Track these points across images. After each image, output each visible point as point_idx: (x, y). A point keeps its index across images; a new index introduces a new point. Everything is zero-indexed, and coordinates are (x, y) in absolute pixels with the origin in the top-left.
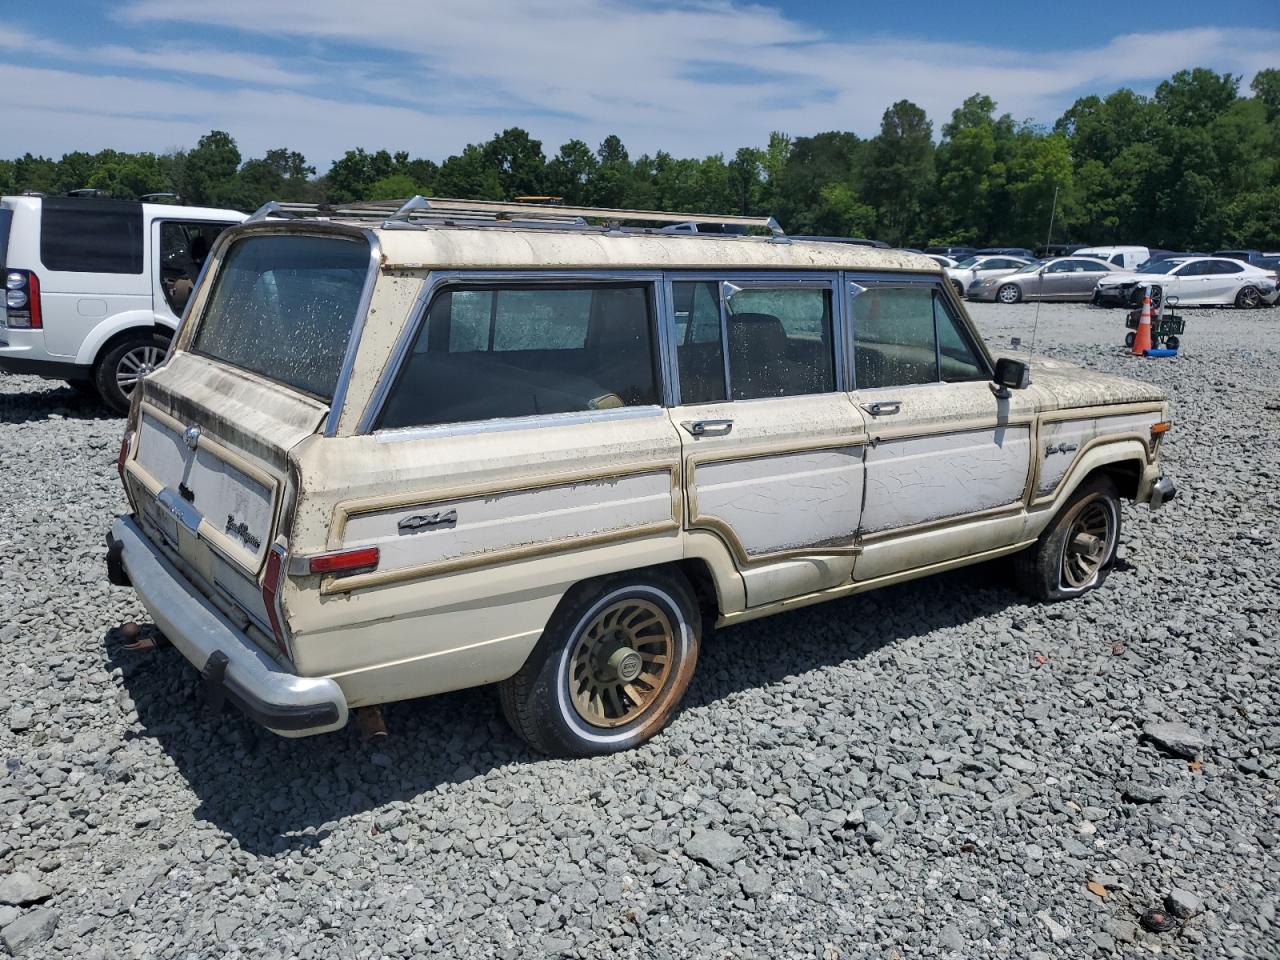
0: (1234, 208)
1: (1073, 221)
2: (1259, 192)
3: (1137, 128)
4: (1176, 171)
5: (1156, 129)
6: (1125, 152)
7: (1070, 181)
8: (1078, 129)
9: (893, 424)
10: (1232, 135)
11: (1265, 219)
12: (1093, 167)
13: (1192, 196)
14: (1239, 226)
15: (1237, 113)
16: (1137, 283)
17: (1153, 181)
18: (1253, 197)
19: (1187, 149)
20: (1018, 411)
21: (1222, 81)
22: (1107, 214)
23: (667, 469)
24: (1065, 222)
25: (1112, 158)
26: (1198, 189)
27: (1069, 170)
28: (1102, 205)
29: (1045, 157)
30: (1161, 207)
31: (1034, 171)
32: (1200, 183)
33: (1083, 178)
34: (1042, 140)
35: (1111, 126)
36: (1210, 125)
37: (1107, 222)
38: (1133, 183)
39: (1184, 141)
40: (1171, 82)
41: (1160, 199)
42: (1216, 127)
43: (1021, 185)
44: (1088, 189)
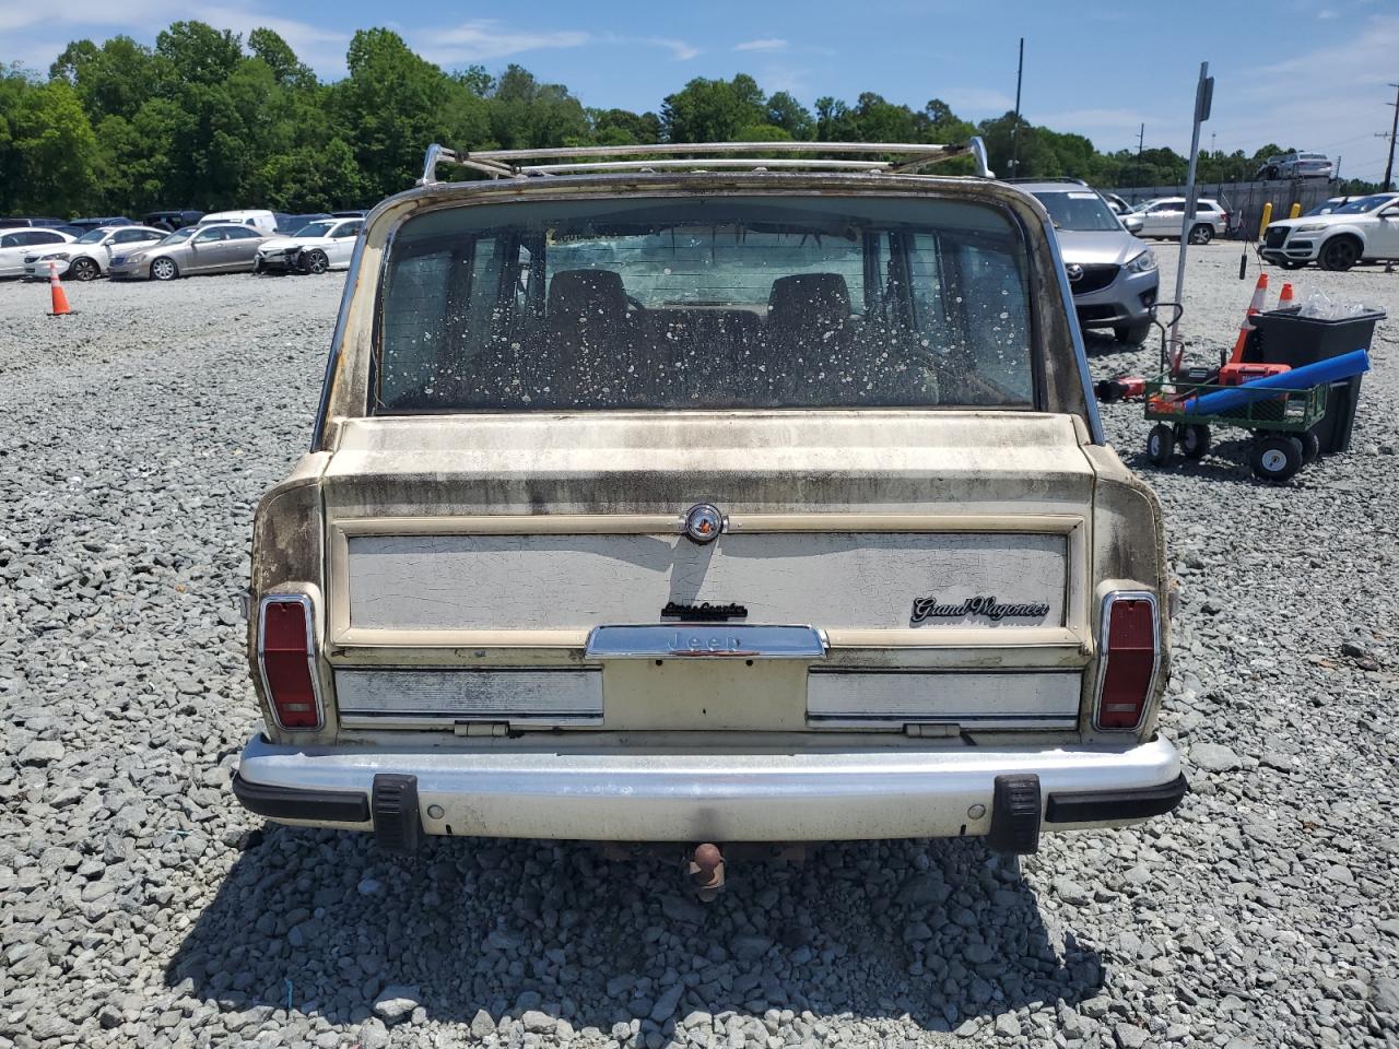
0: (269, 170)
1: (109, 185)
2: (287, 154)
3: (149, 82)
4: (205, 132)
5: (169, 84)
6: (145, 107)
7: (92, 139)
8: (80, 78)
10: (250, 96)
11: (302, 182)
12: (112, 122)
13: (228, 158)
14: (278, 190)
15: (247, 72)
16: (300, 247)
17: (185, 143)
18: (284, 159)
19: (210, 108)
21: (223, 37)
22: (147, 177)
24: (100, 187)
25: (132, 113)
26: (231, 149)
27: (85, 125)
28: (137, 167)
29: (54, 109)
30: (201, 169)
31: (44, 126)
32: (232, 144)
33: (107, 136)
34: (42, 88)
35: (119, 77)
36: (225, 84)
37: (149, 185)
38: (164, 142)
39: (205, 98)
40: (170, 33)
41: (198, 161)
42: (231, 84)
43: (33, 142)
44: (116, 149)
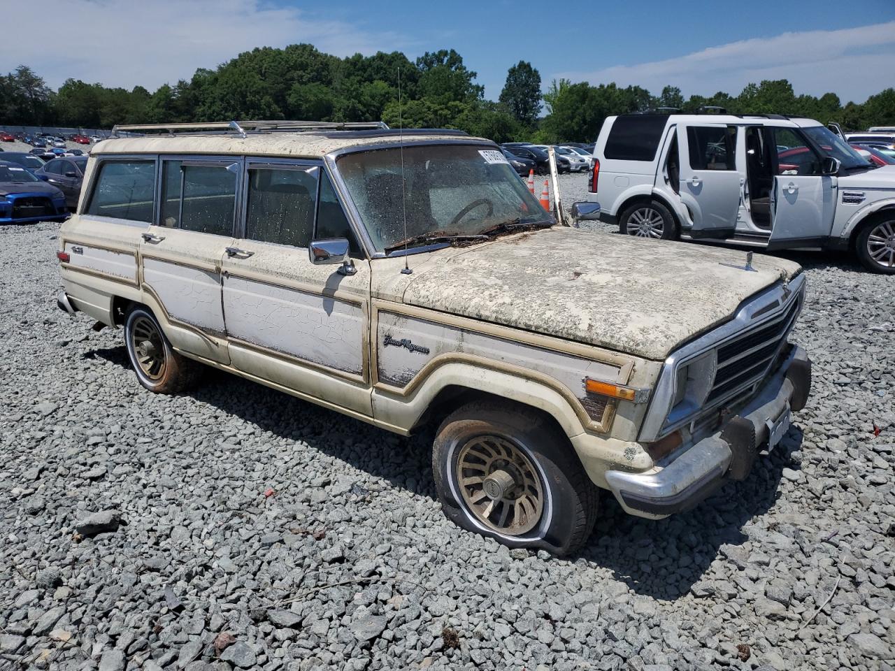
9: (240, 266)
20: (350, 289)
23: (132, 254)
